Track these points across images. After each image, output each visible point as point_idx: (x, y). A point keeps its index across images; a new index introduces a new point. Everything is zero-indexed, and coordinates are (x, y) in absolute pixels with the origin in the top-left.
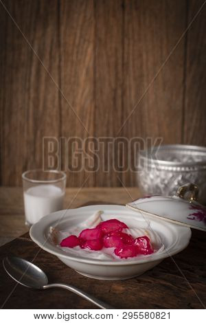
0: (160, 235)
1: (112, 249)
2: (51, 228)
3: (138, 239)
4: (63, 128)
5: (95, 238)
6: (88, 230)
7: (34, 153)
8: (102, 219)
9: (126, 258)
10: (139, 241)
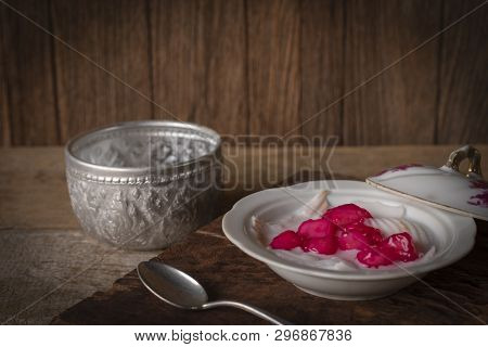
0: (423, 228)
1: (353, 253)
2: (254, 218)
3: (394, 236)
4: (251, 55)
5: (323, 235)
6: (311, 221)
7: (205, 95)
8: (329, 204)
9: (377, 267)
10: (394, 240)
